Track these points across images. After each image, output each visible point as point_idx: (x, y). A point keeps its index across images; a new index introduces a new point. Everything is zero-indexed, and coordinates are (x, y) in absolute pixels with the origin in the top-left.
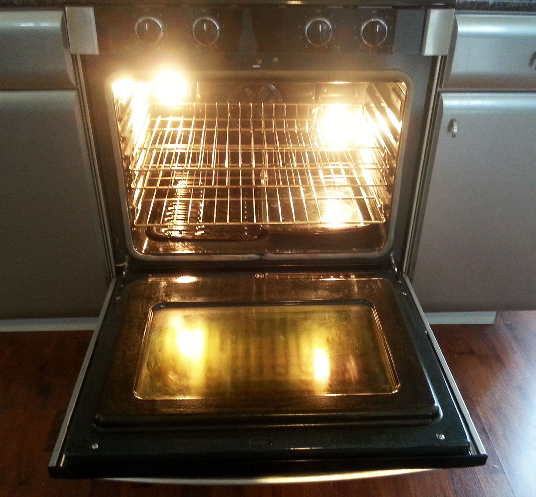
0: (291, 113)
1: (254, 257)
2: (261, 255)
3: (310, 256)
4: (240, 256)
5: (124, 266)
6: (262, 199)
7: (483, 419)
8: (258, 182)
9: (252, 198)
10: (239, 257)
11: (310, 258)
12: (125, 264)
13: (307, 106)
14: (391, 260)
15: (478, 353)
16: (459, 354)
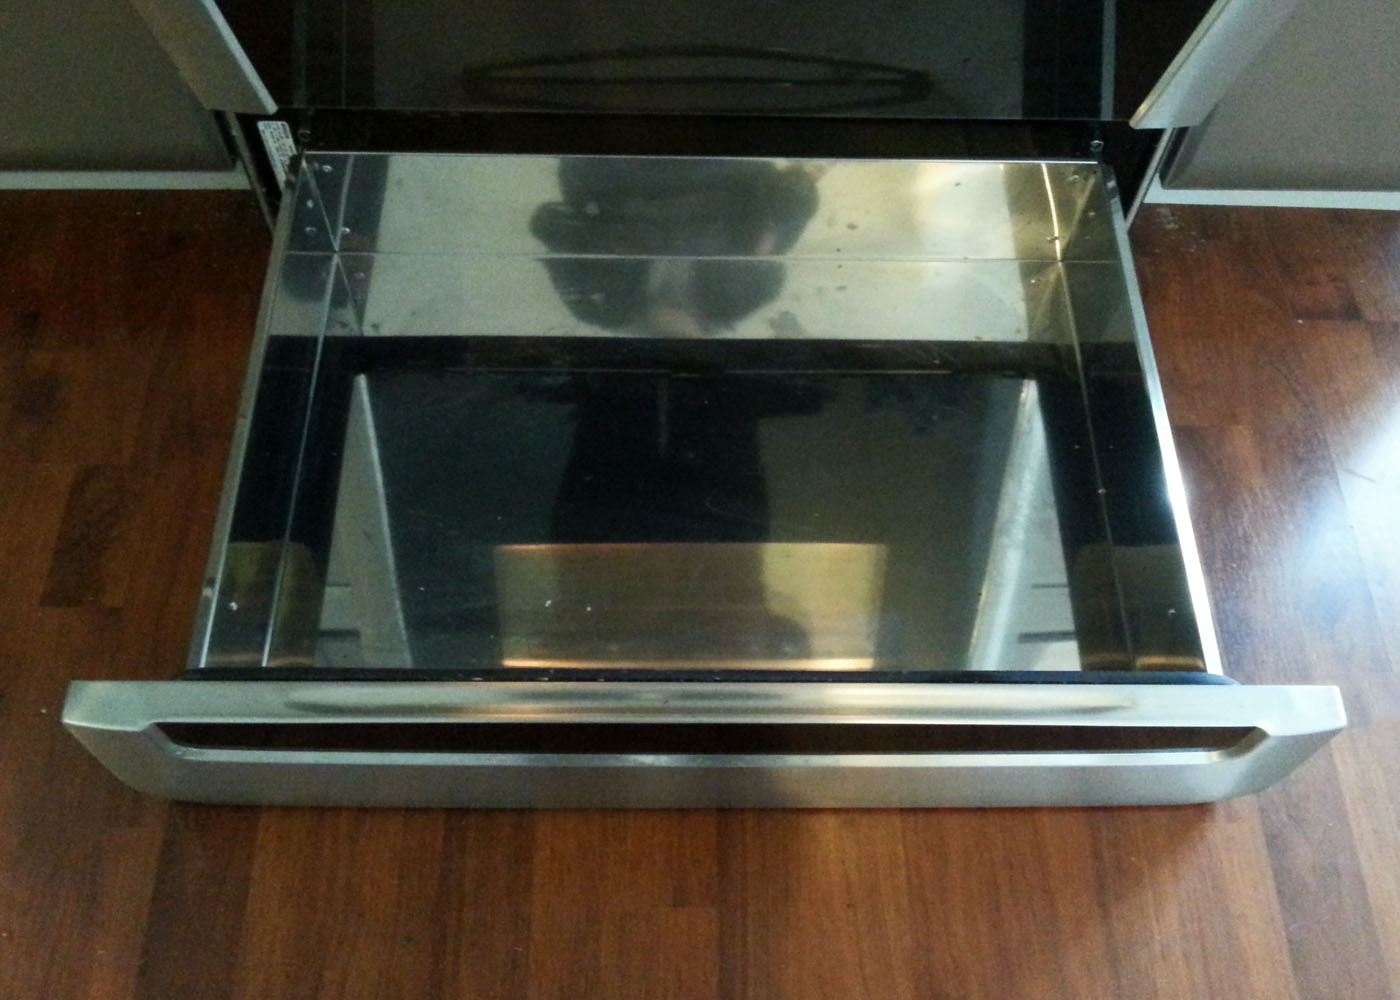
15: (1371, 314)
16: (1307, 314)
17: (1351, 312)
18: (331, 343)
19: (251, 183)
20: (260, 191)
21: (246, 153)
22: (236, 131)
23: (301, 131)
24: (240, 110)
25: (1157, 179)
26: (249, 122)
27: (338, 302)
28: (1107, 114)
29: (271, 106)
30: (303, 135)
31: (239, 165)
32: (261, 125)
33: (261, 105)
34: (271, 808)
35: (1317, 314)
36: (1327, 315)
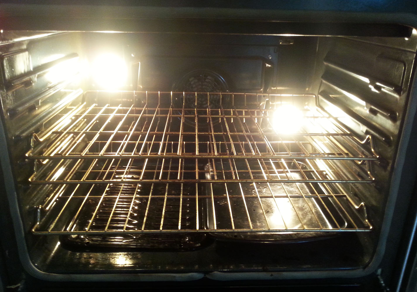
0: (239, 102)
1: (197, 276)
2: (206, 273)
3: (272, 275)
4: (177, 275)
5: (18, 287)
6: (207, 196)
8: (202, 176)
9: (195, 195)
10: (175, 277)
11: (271, 278)
12: (19, 285)
13: (256, 96)
14: (378, 280)
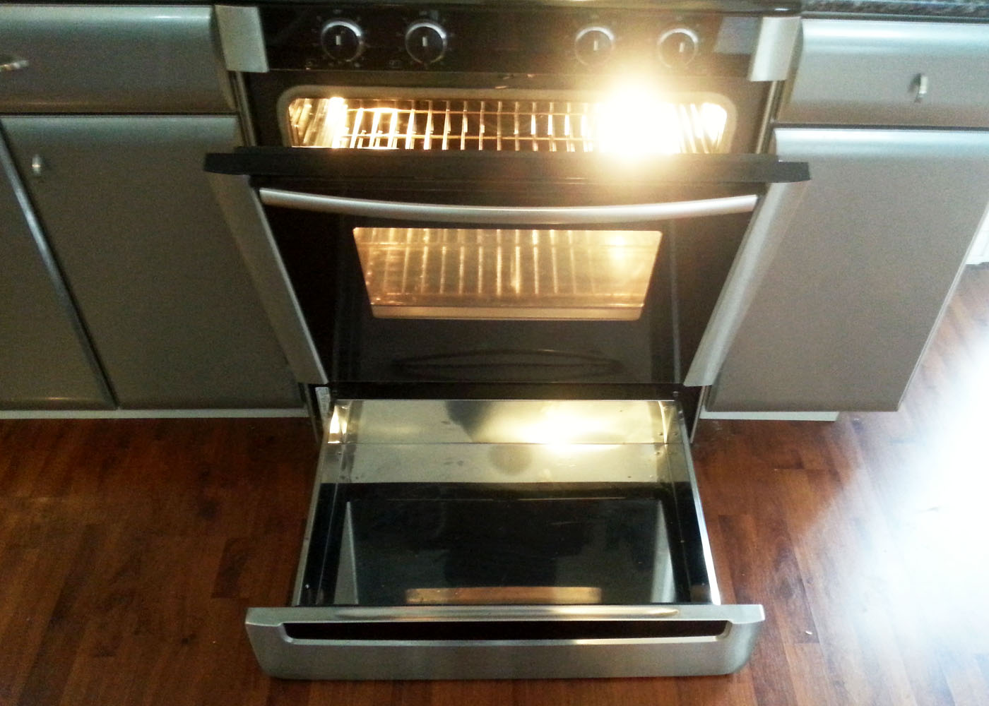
7: (801, 566)
15: (808, 466)
16: (781, 467)
17: (800, 465)
18: (341, 486)
19: (309, 413)
20: (313, 417)
21: (309, 400)
22: (307, 392)
23: (333, 391)
24: (310, 383)
25: (704, 407)
26: (312, 388)
27: (344, 467)
28: (677, 381)
29: (326, 381)
30: (335, 393)
31: (306, 406)
32: (317, 389)
33: (322, 381)
34: (315, 681)
35: (784, 466)
36: (789, 467)
